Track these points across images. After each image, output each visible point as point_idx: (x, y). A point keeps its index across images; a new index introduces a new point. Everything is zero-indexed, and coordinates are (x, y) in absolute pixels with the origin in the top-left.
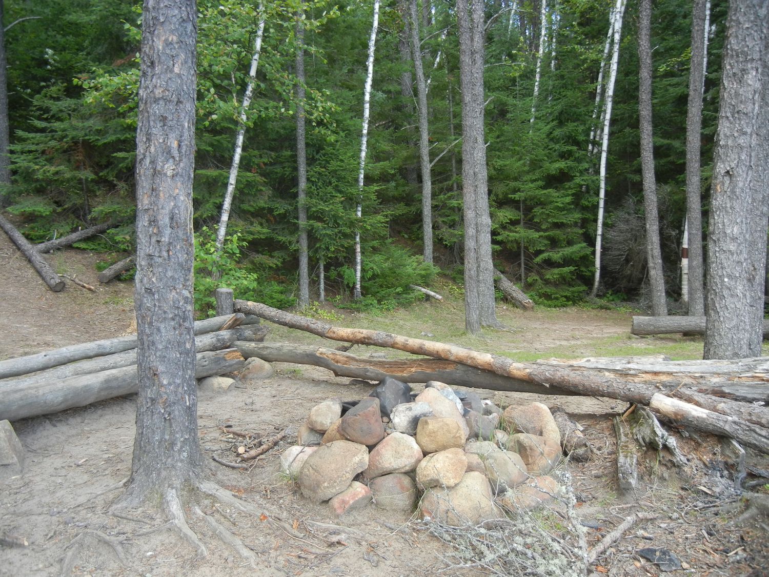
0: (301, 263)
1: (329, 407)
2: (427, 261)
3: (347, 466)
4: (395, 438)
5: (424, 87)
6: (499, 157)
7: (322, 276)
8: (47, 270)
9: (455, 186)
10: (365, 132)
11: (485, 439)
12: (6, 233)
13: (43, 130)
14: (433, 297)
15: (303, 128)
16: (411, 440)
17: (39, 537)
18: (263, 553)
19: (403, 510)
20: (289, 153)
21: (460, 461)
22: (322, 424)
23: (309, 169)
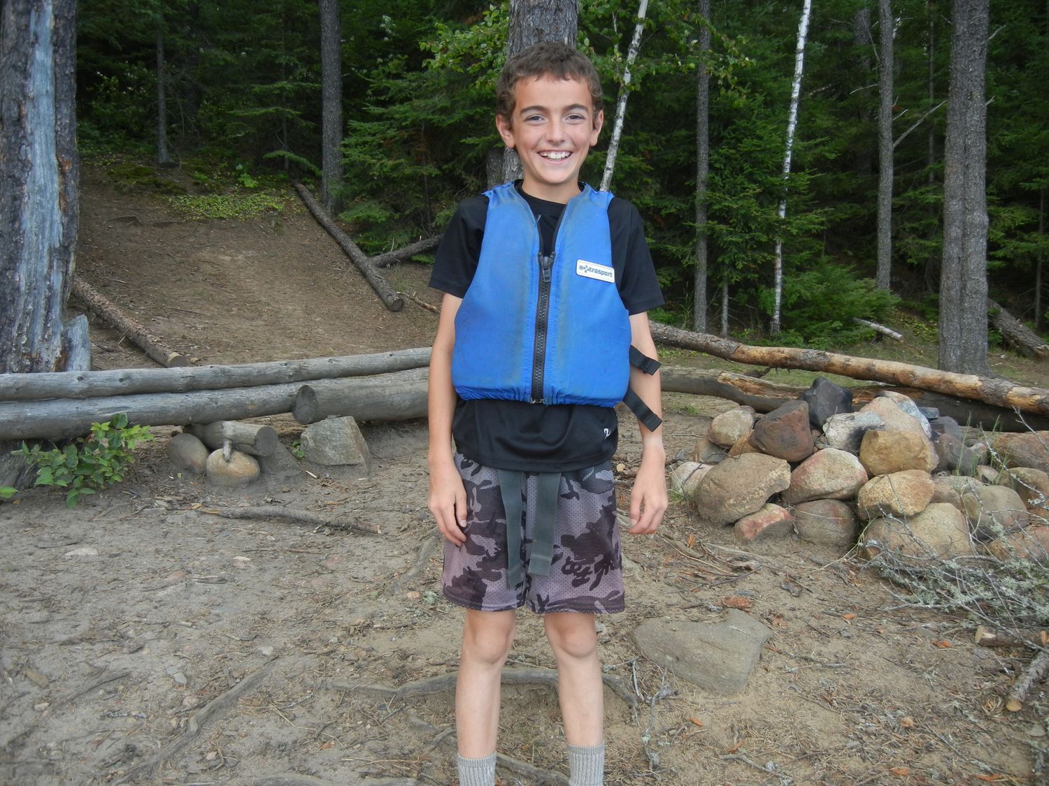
0: (697, 281)
1: (738, 417)
2: (881, 285)
3: (761, 481)
4: (829, 454)
5: (891, 28)
6: (1008, 127)
7: (726, 301)
8: (383, 285)
9: (931, 176)
10: (795, 95)
11: (963, 474)
12: (339, 243)
13: (379, 118)
14: (888, 335)
15: (706, 93)
16: (852, 459)
17: (392, 529)
18: (650, 567)
19: (836, 545)
20: (683, 133)
21: (924, 485)
22: (728, 437)
23: (711, 152)
